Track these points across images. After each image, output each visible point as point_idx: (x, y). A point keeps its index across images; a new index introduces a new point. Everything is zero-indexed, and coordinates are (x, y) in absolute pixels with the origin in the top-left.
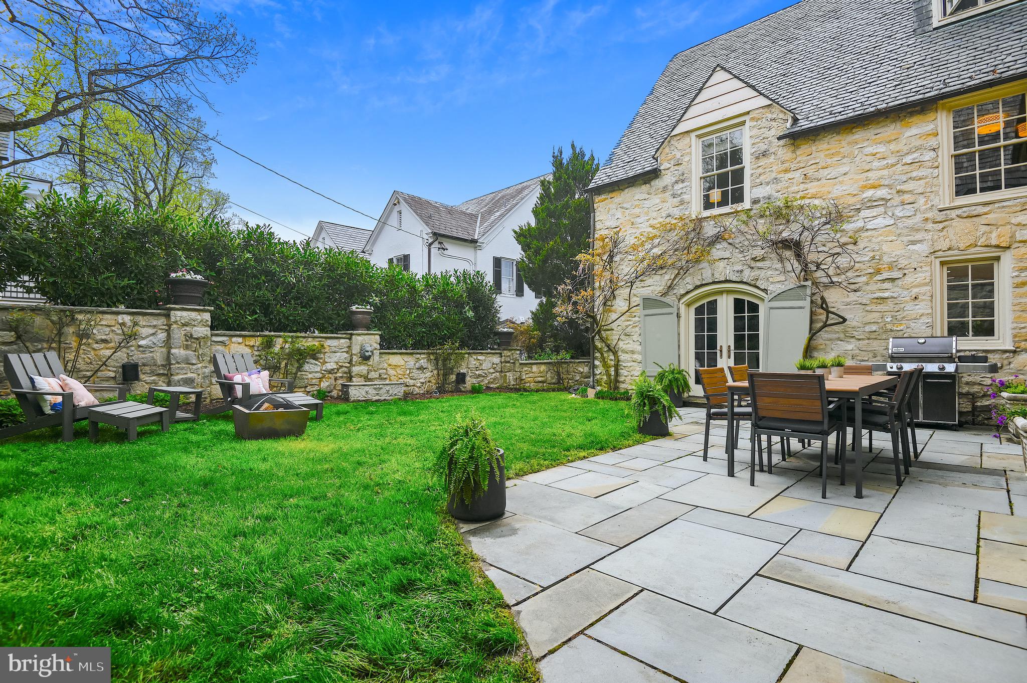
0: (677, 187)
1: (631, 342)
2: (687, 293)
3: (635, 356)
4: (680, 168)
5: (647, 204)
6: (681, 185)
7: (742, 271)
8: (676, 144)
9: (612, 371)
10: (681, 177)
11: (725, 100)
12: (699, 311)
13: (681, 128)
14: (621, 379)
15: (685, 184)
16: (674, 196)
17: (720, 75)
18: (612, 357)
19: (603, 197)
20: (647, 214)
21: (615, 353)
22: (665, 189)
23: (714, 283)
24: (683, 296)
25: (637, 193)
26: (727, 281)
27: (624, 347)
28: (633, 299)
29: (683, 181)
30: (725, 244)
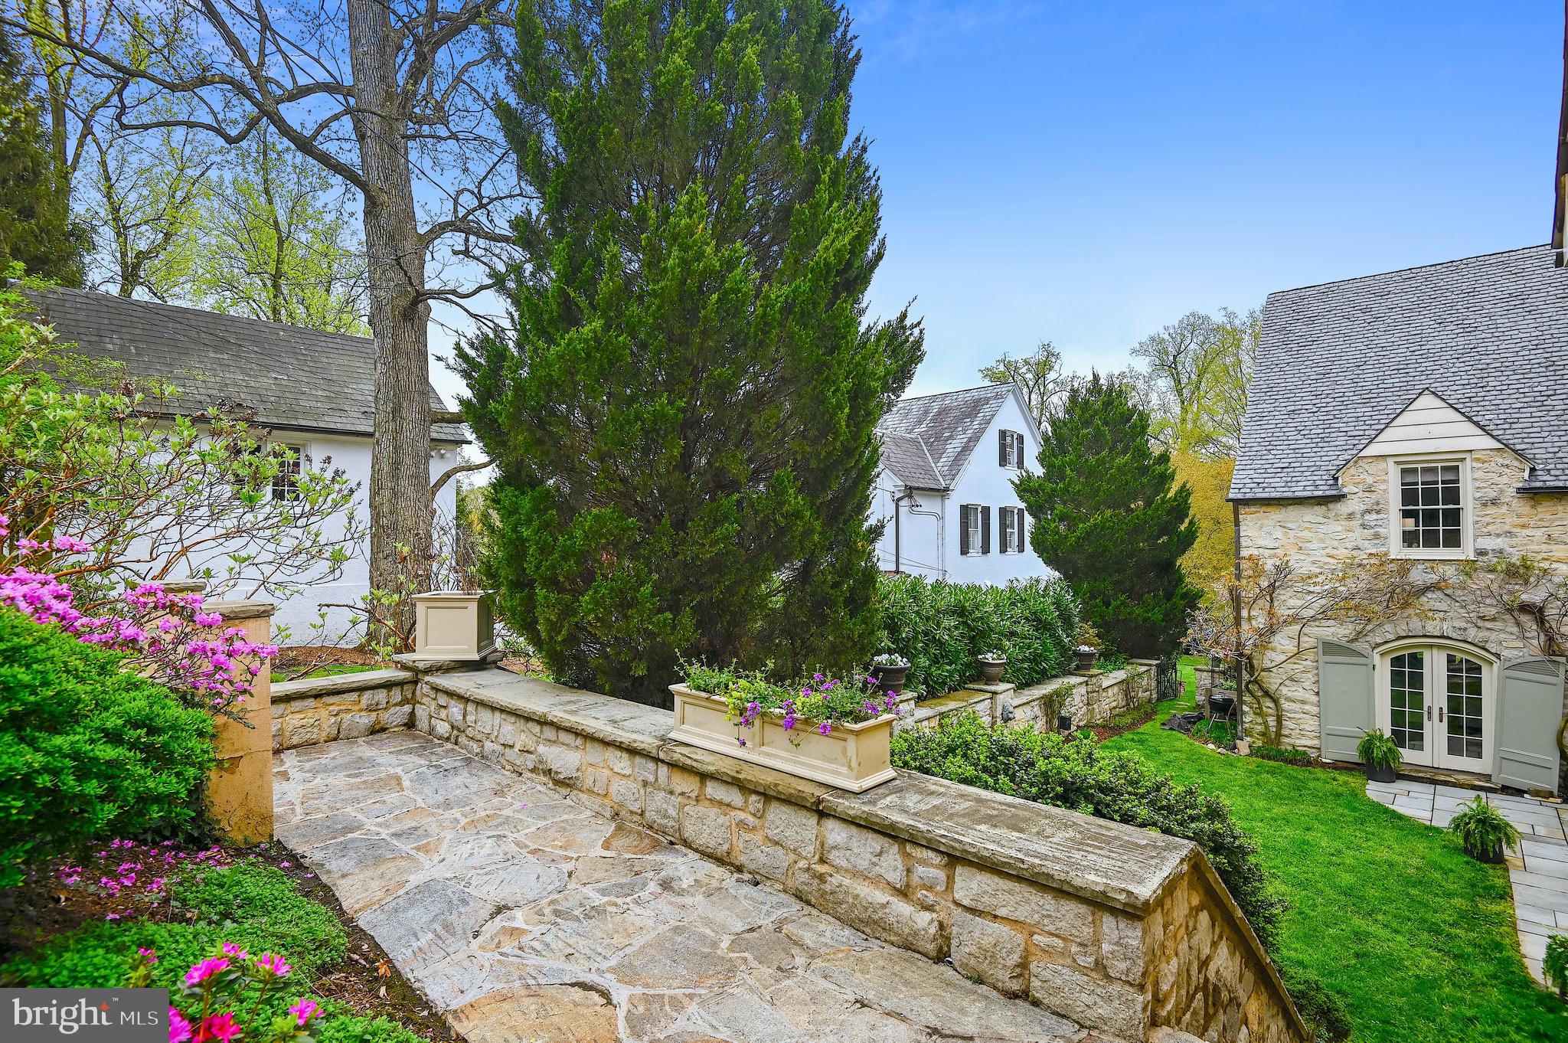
0: (1367, 517)
1: (1300, 689)
2: (1386, 642)
3: (1307, 707)
4: (1374, 496)
5: (1323, 529)
6: (1375, 516)
7: (1465, 629)
8: (1367, 467)
9: (1272, 722)
10: (1375, 507)
11: (1437, 430)
12: (1397, 662)
13: (1373, 450)
14: (1285, 732)
15: (1380, 516)
16: (1364, 526)
17: (1427, 400)
18: (1272, 705)
19: (1253, 509)
20: (1322, 540)
21: (1276, 701)
22: (1350, 516)
23: (1425, 636)
24: (1379, 645)
25: (1311, 515)
26: (1442, 637)
27: (1290, 694)
28: (1304, 639)
29: (1378, 512)
30: (1439, 594)
